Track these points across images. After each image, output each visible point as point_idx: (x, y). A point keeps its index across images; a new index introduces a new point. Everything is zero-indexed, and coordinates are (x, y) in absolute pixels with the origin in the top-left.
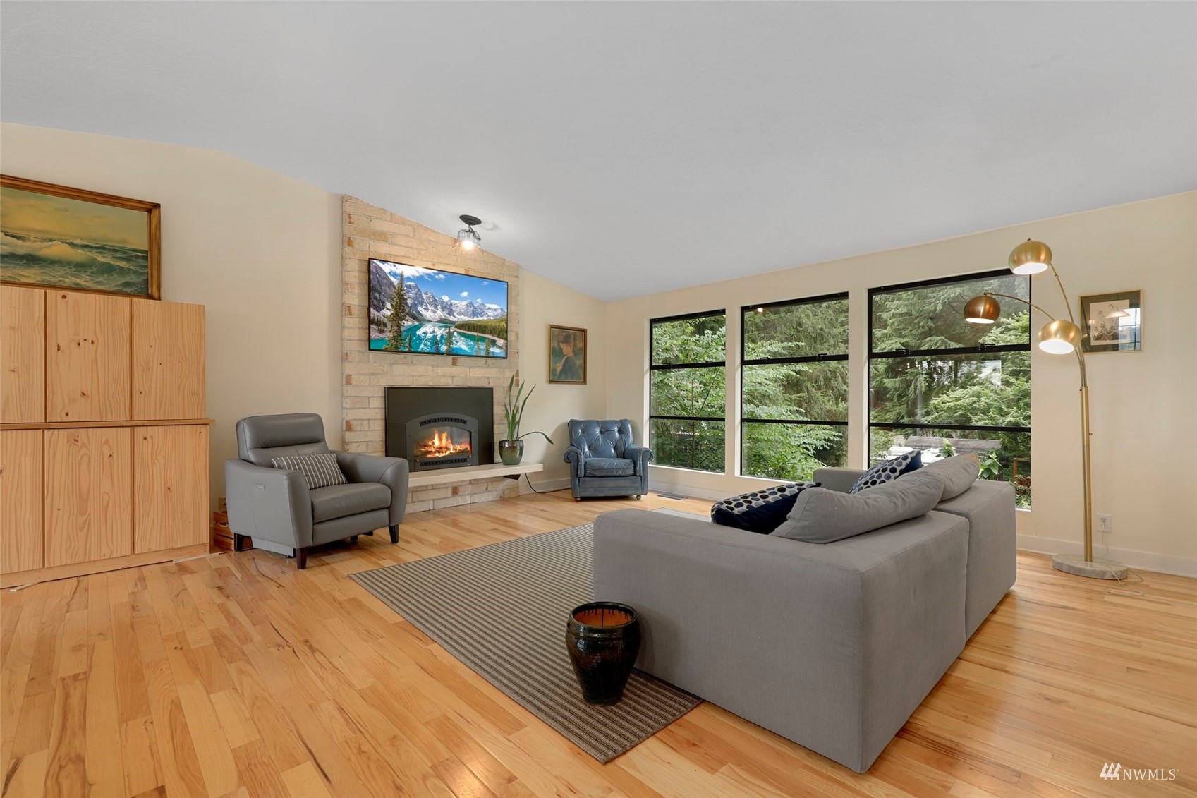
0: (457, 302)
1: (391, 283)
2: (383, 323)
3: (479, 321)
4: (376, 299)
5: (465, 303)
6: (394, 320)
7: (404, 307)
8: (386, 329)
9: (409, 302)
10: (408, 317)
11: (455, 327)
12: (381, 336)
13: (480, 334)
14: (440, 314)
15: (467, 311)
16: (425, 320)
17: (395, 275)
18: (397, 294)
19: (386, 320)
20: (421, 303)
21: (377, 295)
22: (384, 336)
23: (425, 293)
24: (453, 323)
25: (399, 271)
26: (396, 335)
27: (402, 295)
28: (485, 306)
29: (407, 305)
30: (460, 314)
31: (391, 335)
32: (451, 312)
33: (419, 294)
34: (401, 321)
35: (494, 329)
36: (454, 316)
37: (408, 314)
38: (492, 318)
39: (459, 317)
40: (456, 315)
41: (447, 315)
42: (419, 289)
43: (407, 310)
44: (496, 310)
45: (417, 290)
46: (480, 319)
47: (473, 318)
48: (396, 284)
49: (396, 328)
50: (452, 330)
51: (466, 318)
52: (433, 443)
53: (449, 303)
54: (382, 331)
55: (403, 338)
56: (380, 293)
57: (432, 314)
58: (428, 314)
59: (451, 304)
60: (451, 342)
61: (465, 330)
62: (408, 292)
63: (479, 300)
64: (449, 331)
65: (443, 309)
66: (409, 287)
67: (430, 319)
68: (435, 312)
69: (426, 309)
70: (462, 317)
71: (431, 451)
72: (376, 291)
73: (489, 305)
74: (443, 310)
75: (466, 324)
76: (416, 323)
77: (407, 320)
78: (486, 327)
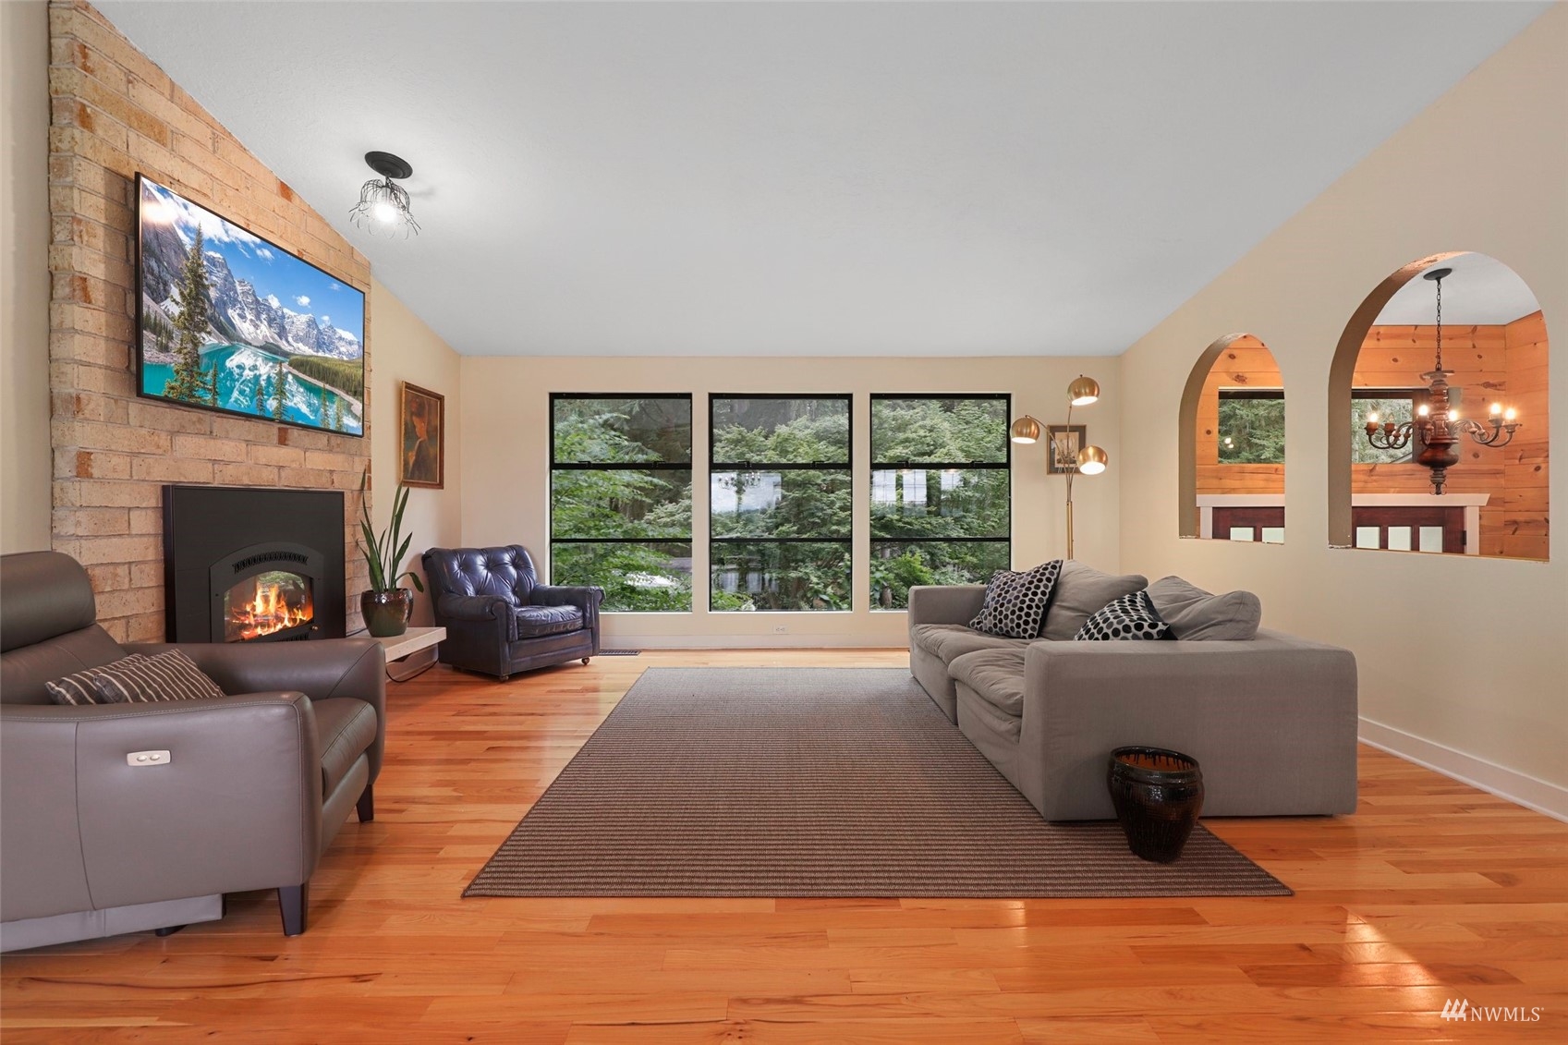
0: (293, 314)
1: (180, 245)
2: (165, 328)
3: (326, 359)
4: (152, 274)
5: (304, 318)
6: (186, 328)
7: (204, 303)
8: (170, 345)
9: (213, 293)
10: (210, 327)
11: (290, 365)
12: (162, 357)
13: (328, 387)
14: (265, 332)
15: (307, 335)
16: (241, 340)
17: (186, 229)
18: (191, 271)
19: (171, 325)
20: (234, 302)
21: (153, 264)
22: (168, 360)
23: (240, 282)
24: (286, 354)
25: (193, 223)
26: (189, 361)
27: (201, 277)
28: (335, 332)
29: (210, 301)
30: (298, 339)
31: (180, 359)
32: (282, 333)
33: (228, 279)
34: (199, 332)
35: (348, 380)
36: (288, 342)
37: (211, 320)
38: (345, 358)
39: (295, 344)
40: (290, 339)
41: (276, 336)
42: (229, 271)
43: (209, 311)
44: (350, 343)
45: (225, 272)
46: (327, 355)
47: (317, 352)
48: (188, 248)
49: (190, 346)
50: (285, 370)
51: (305, 350)
52: (254, 608)
53: (280, 313)
54: (164, 349)
55: (202, 369)
56: (159, 261)
57: (252, 329)
58: (245, 328)
59: (283, 317)
60: (281, 392)
61: (304, 373)
62: (211, 273)
63: (326, 318)
64: (281, 371)
65: (271, 321)
66: (212, 261)
67: (249, 338)
68: (256, 327)
69: (242, 317)
70: (300, 345)
71: (250, 624)
72: (152, 254)
73: (341, 332)
74: (270, 326)
75: (307, 362)
76: (226, 344)
77: (209, 333)
78: (336, 374)
